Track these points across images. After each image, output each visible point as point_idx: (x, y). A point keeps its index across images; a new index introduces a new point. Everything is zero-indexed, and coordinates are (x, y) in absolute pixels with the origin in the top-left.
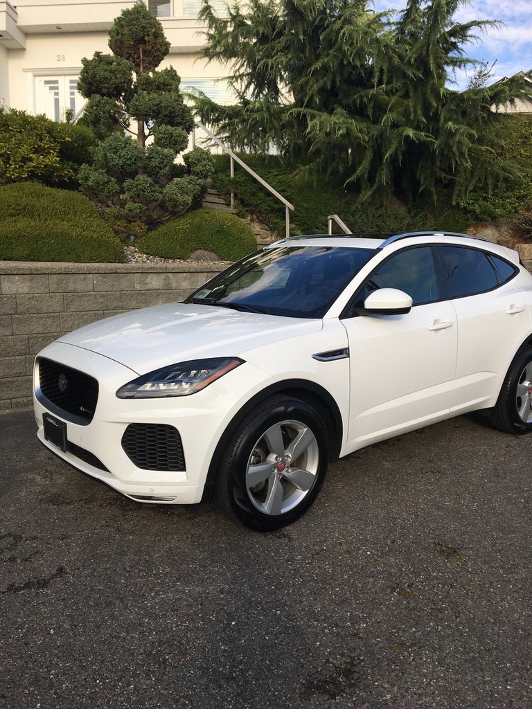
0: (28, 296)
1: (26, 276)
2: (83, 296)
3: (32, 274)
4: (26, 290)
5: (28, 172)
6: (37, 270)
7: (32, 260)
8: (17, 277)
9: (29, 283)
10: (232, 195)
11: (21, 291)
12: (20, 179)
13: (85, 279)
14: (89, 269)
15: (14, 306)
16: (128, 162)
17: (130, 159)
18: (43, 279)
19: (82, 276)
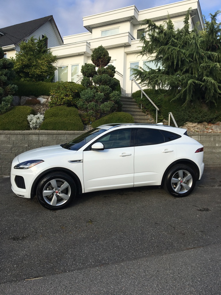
0: (46, 141)
1: (46, 135)
2: (63, 141)
3: (48, 134)
4: (46, 139)
5: (63, 102)
6: (49, 133)
7: (53, 130)
8: (44, 135)
9: (47, 137)
10: (141, 105)
11: (45, 139)
12: (60, 105)
13: (64, 136)
14: (65, 133)
15: (42, 144)
16: (87, 99)
17: (88, 97)
18: (51, 136)
19: (63, 135)
